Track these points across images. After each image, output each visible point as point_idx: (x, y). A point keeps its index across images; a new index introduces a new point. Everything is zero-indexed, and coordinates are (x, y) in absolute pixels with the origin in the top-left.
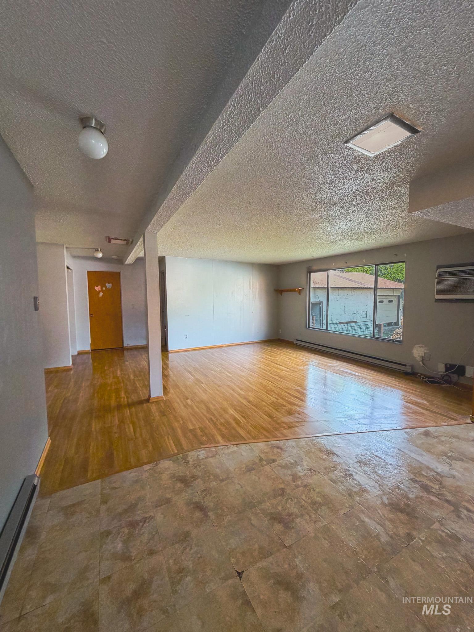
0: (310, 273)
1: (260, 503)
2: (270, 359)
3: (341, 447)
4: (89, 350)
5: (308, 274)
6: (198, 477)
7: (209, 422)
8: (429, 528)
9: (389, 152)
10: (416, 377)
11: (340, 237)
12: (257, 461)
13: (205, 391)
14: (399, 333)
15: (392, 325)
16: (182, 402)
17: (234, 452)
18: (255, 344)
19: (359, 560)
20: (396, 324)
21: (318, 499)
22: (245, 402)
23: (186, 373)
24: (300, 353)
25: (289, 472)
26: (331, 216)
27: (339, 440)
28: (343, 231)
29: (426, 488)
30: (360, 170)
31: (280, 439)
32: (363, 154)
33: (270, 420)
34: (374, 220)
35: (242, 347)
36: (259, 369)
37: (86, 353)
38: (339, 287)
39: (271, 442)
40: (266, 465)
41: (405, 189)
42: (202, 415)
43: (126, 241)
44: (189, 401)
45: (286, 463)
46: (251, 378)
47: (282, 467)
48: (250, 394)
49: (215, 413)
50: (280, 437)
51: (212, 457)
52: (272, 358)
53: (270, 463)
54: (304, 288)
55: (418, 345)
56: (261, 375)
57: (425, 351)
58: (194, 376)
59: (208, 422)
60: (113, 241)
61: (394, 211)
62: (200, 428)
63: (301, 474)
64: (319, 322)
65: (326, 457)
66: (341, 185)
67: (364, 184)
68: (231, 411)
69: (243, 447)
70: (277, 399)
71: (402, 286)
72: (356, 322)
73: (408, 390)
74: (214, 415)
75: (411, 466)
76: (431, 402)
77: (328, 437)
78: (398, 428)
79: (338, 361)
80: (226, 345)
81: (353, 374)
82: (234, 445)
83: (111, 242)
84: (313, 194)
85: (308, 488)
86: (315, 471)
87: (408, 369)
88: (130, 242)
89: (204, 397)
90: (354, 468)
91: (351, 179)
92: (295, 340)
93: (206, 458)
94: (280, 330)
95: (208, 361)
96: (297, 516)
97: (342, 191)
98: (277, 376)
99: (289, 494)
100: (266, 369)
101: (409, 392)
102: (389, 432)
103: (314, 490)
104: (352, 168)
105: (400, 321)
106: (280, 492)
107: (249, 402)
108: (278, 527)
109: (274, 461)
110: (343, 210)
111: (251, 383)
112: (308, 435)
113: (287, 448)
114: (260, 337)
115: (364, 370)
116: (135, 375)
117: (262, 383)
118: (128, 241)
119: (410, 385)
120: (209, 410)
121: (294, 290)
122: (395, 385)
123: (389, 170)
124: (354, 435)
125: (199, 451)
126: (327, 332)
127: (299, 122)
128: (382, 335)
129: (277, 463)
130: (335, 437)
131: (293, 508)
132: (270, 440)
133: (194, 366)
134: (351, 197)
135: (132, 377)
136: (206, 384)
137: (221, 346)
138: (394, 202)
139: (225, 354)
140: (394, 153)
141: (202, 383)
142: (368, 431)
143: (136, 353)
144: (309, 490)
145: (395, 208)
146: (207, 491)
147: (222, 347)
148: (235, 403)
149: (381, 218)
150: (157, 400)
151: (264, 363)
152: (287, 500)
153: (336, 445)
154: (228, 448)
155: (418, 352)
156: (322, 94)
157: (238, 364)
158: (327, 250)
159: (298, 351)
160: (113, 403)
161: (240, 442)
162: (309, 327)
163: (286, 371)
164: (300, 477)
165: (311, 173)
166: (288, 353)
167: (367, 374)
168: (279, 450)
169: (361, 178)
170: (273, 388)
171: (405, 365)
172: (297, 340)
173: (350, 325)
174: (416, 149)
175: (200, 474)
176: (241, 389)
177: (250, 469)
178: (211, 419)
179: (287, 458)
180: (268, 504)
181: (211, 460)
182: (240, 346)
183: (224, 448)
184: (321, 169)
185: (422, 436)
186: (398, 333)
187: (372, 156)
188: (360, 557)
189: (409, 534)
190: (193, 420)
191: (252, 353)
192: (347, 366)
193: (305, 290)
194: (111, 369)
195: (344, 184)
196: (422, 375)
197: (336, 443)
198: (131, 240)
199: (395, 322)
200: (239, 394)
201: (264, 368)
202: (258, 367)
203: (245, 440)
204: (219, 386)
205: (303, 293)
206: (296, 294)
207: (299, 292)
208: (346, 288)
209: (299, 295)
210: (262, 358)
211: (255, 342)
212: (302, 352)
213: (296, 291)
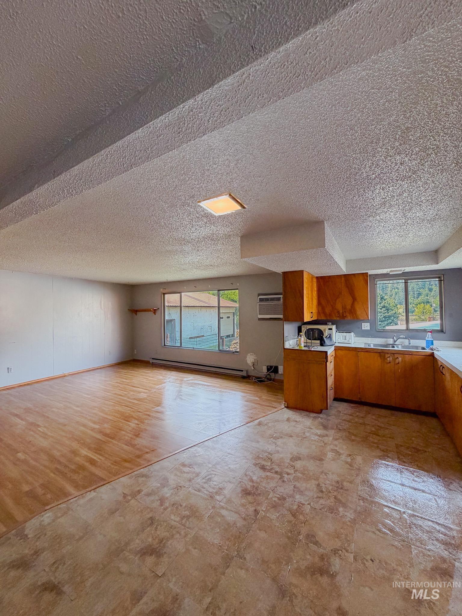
0: (164, 294)
1: (127, 544)
2: (125, 382)
3: (201, 455)
5: (163, 295)
6: (43, 550)
7: (54, 474)
8: (267, 498)
9: (228, 216)
10: (250, 379)
11: (191, 267)
12: (121, 498)
13: (45, 436)
15: (230, 337)
16: (9, 459)
17: (91, 500)
18: (107, 368)
19: (223, 552)
20: (233, 335)
21: (186, 513)
22: (99, 436)
23: (13, 419)
24: (157, 371)
25: (157, 498)
26: (185, 251)
27: (199, 449)
28: (194, 263)
29: (263, 468)
30: (208, 222)
31: (144, 466)
32: (211, 213)
33: (131, 449)
34: (217, 258)
35: (92, 373)
36: (114, 395)
38: (188, 306)
39: (135, 472)
40: (131, 500)
41: (237, 241)
42: (41, 467)
44: (20, 455)
45: (153, 489)
46: (105, 407)
47: (148, 495)
48: (106, 425)
49: (62, 460)
50: (143, 464)
51: (62, 516)
52: (128, 381)
53: (136, 496)
54: (159, 308)
55: (249, 354)
56: (116, 402)
57: (255, 358)
59: (52, 475)
61: (231, 253)
62: (41, 485)
63: (168, 495)
64: (173, 339)
65: (189, 469)
66: (193, 229)
67: (210, 232)
68: (84, 452)
69: (103, 489)
70: (138, 425)
71: (237, 305)
72: (203, 336)
73: (246, 391)
74: (60, 463)
75: (252, 453)
76: (260, 397)
77: (189, 449)
78: (241, 425)
79: (192, 375)
80: (70, 374)
81: (205, 385)
82: (90, 491)
84: (170, 232)
85: (176, 506)
86: (181, 487)
87: (244, 374)
89: (44, 443)
90: (213, 471)
91: (202, 227)
92: (151, 359)
93: (54, 521)
94: (136, 350)
95: (46, 397)
96: (168, 539)
97: (194, 234)
98: (135, 399)
99: (158, 520)
100: (122, 394)
101: (247, 393)
102: (236, 430)
103: (181, 506)
104: (203, 220)
105: (236, 333)
106: (149, 522)
107: (106, 435)
108: (150, 560)
109: (139, 492)
110: (194, 247)
111: (106, 414)
112: (172, 452)
113: (152, 473)
114: (113, 360)
115: (213, 380)
117: (119, 411)
119: (247, 387)
120: (53, 459)
121: (150, 311)
122: (237, 388)
123: (227, 226)
124: (211, 441)
125: (43, 516)
126: (182, 349)
127: (163, 179)
128: (224, 347)
129: (143, 493)
130: (195, 448)
131: (162, 533)
132: (134, 470)
133: (25, 408)
134: (201, 239)
136: (45, 427)
138: (231, 247)
139: (70, 385)
140: (231, 217)
142: (221, 433)
144: (177, 508)
145: (231, 251)
146: (58, 562)
147: (65, 376)
148: (88, 440)
149: (222, 257)
151: (119, 388)
152: (156, 528)
153: (197, 455)
154: (83, 497)
155: (250, 359)
156: (183, 167)
157: (88, 394)
158: (180, 276)
159: (155, 370)
161: (99, 485)
162: (164, 345)
163: (144, 393)
164: (167, 498)
165: (170, 217)
166: (145, 373)
167: (216, 383)
168: (144, 479)
169: (209, 228)
170: (132, 413)
171: (242, 371)
172: (153, 359)
173: (198, 339)
174: (244, 217)
175: (46, 545)
176: (94, 423)
177: (112, 512)
178: (57, 469)
179: (154, 484)
180: (137, 541)
181: (62, 520)
182: (88, 372)
183: (78, 499)
184: (179, 215)
185: (257, 427)
186: (234, 343)
187: (217, 215)
188: (224, 549)
189: (255, 510)
190: (29, 478)
191: (104, 379)
192: (200, 378)
193: (160, 310)
195: (196, 229)
196: (253, 376)
197: (197, 453)
199: (232, 334)
200: (93, 430)
201: (120, 393)
202: (112, 393)
203: (105, 480)
204: (65, 425)
205: (158, 313)
206: (151, 313)
207: (155, 311)
208: (195, 306)
209: (155, 314)
210: (116, 383)
211: (107, 366)
212: (158, 370)
213: (152, 311)
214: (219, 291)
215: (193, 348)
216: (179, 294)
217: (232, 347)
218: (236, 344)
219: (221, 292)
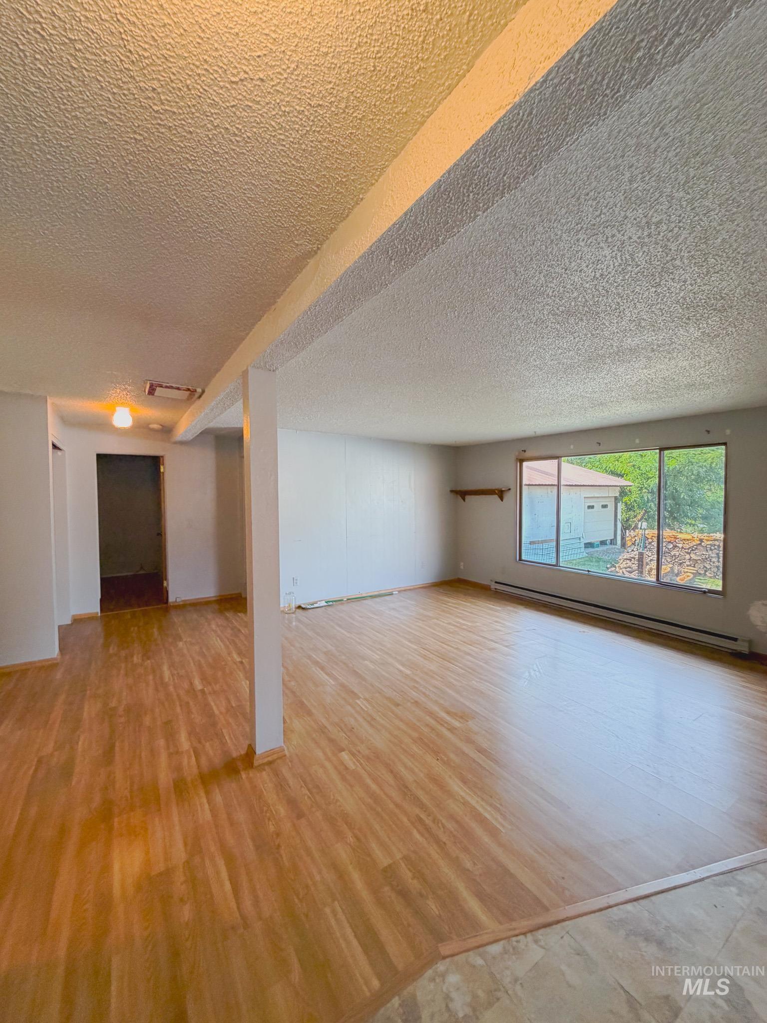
0: (521, 461)
4: (97, 613)
5: (519, 463)
7: (421, 834)
13: (372, 722)
14: (629, 559)
16: (328, 759)
17: (540, 970)
20: (613, 542)
23: (314, 669)
37: (91, 618)
42: (393, 807)
43: (188, 392)
44: (345, 756)
49: (422, 798)
54: (510, 489)
58: (335, 679)
59: (417, 834)
60: (158, 391)
62: (406, 858)
68: (458, 788)
74: (422, 806)
80: (370, 594)
82: (524, 934)
83: (153, 395)
87: (743, 648)
88: (197, 395)
89: (377, 742)
92: (493, 583)
93: (473, 1012)
94: (462, 564)
95: (348, 636)
114: (427, 577)
116: (204, 679)
118: (192, 392)
120: (403, 786)
121: (493, 493)
125: (443, 975)
126: (559, 569)
133: (325, 650)
135: (198, 685)
136: (365, 699)
137: (360, 596)
141: (359, 698)
143: (195, 616)
150: (270, 759)
155: (761, 615)
160: (165, 777)
162: (521, 559)
171: (735, 640)
172: (496, 582)
178: (420, 820)
186: (627, 559)
190: (377, 827)
193: (512, 492)
194: (148, 663)
198: (199, 390)
203: (547, 909)
204: (398, 705)
205: (508, 497)
206: (496, 498)
207: (501, 494)
208: (542, 485)
209: (502, 501)
210: (447, 623)
211: (419, 586)
212: (515, 607)
213: (497, 494)
214: (662, 450)
215: (589, 571)
216: (556, 461)
217: (622, 566)
218: (630, 560)
219: (666, 452)
